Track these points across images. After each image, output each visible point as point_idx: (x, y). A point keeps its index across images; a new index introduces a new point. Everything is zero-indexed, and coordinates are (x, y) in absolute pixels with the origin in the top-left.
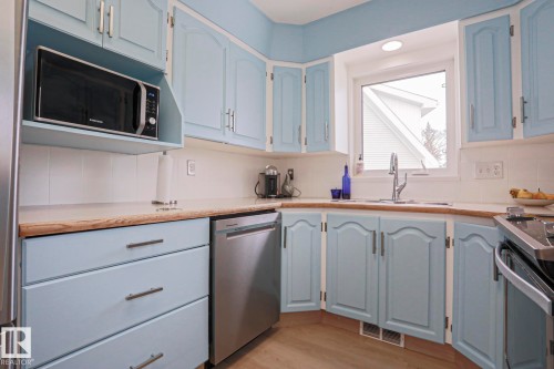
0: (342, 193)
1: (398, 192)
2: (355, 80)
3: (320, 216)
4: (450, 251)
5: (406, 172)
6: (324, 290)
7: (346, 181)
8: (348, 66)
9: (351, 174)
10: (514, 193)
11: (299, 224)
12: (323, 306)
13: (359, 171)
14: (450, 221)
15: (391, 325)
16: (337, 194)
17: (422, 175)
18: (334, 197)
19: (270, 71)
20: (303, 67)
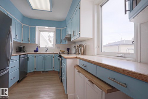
0: (36, 51)
1: (46, 51)
2: (39, 30)
3: (34, 55)
4: (54, 58)
5: (48, 48)
6: (35, 68)
7: (37, 49)
8: (38, 28)
9: (38, 48)
10: (61, 51)
11: (31, 57)
12: (35, 70)
13: (39, 47)
14: (54, 54)
15: (46, 70)
16: (35, 51)
17: (50, 48)
18: (35, 52)
19: (22, 26)
20: (30, 26)
